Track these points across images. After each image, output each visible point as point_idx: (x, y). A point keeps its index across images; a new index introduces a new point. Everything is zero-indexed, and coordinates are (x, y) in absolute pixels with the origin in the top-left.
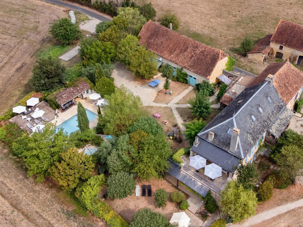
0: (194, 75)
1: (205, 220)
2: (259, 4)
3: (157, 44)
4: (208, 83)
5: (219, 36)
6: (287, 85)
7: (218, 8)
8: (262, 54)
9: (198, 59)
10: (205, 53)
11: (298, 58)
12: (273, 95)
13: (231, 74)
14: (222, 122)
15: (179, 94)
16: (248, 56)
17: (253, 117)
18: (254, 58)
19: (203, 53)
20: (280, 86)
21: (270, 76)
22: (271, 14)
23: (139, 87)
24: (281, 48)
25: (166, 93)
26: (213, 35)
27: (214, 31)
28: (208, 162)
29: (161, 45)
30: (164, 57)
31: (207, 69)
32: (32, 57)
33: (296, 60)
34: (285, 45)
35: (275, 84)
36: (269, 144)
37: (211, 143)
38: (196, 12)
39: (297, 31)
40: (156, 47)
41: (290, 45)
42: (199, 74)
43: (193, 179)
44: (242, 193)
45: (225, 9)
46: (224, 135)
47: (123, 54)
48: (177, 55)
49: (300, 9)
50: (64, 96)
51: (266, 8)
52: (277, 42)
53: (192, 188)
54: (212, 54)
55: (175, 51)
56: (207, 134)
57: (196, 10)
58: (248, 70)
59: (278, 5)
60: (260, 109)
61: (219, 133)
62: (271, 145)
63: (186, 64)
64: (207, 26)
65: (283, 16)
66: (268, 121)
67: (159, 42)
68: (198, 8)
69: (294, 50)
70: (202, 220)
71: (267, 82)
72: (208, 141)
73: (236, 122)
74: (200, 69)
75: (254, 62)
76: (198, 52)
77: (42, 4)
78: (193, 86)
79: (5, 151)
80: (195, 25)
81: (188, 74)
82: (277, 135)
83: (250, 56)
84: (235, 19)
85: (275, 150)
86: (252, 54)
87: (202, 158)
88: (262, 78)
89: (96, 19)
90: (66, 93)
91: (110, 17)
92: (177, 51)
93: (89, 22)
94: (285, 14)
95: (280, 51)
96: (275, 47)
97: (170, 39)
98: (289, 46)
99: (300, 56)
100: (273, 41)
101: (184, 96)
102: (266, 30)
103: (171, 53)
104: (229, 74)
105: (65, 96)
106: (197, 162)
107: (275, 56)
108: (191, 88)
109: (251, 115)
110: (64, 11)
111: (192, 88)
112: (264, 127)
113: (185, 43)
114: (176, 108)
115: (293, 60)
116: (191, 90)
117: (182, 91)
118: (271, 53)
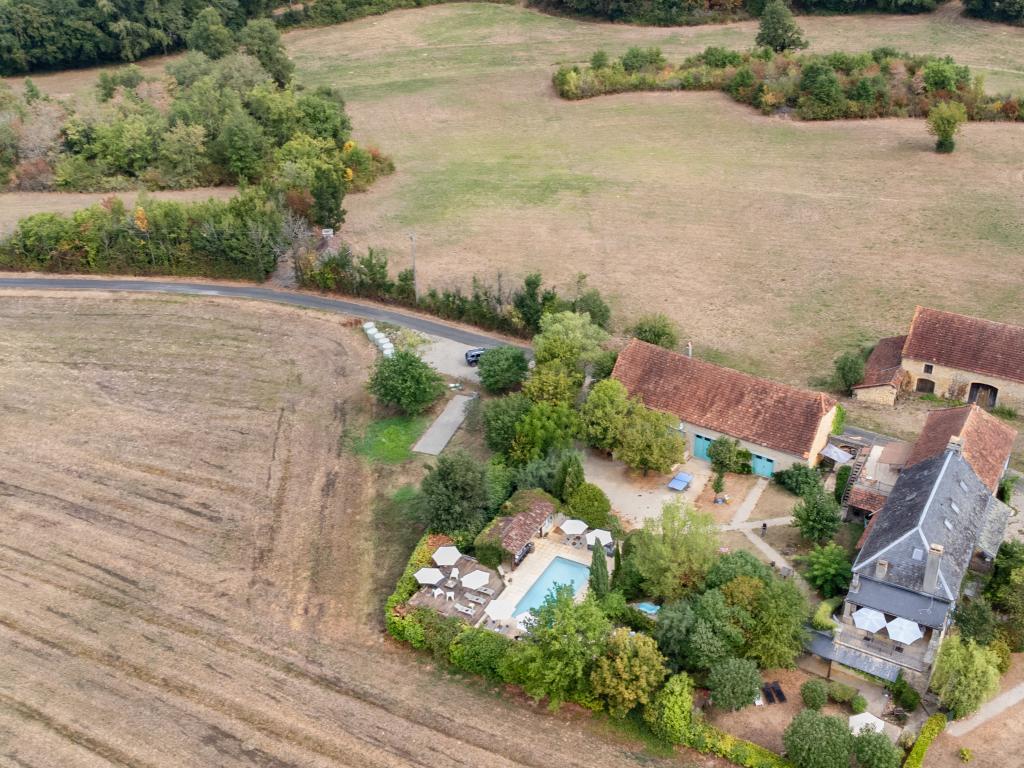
0: (766, 453)
1: (904, 724)
2: (821, 251)
3: (665, 394)
4: (805, 468)
5: (766, 351)
6: (984, 452)
7: (728, 277)
8: (890, 388)
9: (773, 416)
10: (788, 403)
11: (968, 389)
12: (967, 475)
13: (845, 442)
14: (894, 538)
15: (743, 500)
16: (856, 395)
17: (947, 523)
18: (872, 397)
19: (781, 403)
20: (973, 457)
21: (954, 439)
22: (861, 279)
23: (645, 495)
24: (928, 369)
25: (716, 501)
26: (753, 351)
27: (751, 340)
28: (889, 618)
29: (675, 395)
30: (689, 420)
31: (799, 438)
32: (339, 455)
33: (965, 393)
34: (938, 362)
35: (965, 454)
36: (977, 573)
37: (883, 584)
38: (681, 292)
39: (958, 329)
40: (663, 399)
41: (948, 361)
42: (784, 450)
43: (864, 655)
44: (975, 652)
45: (746, 277)
46: (907, 563)
47: (599, 424)
48: (721, 413)
49: (922, 255)
50: (512, 534)
51: (842, 261)
52: (918, 357)
53: (866, 670)
54: (804, 404)
55: (712, 404)
56: (873, 566)
57: (679, 286)
58: (870, 427)
59: (866, 251)
60: (954, 507)
61: (896, 560)
62: (982, 575)
63: (746, 432)
64: (727, 329)
65: (891, 281)
66: (972, 527)
67: (669, 387)
68: (683, 282)
69: (960, 372)
70: (899, 725)
71: (951, 453)
72: (875, 579)
73: (925, 535)
74: (783, 439)
75: (874, 406)
76: (769, 402)
77: (267, 309)
78: (766, 479)
79: (428, 668)
80: (698, 328)
81: (752, 452)
82: (992, 553)
83: (862, 394)
84: (784, 302)
85: (991, 582)
86: (866, 390)
87: (874, 612)
88: (930, 444)
89: (445, 339)
90: (513, 528)
91: (476, 329)
92: (719, 405)
93: (431, 350)
94: (892, 274)
95: (926, 376)
96: (913, 369)
97: (696, 379)
98: (946, 365)
99: (973, 384)
100: (907, 356)
101: (756, 502)
102: (866, 324)
103: (704, 410)
104: (843, 442)
105: (516, 535)
106: (869, 620)
107: (915, 388)
108: (762, 484)
109: (944, 519)
110: (344, 325)
111: (766, 482)
112: (968, 540)
113: (734, 384)
114: (753, 530)
115: (959, 394)
116: (764, 487)
117: (747, 493)
118: (905, 382)
